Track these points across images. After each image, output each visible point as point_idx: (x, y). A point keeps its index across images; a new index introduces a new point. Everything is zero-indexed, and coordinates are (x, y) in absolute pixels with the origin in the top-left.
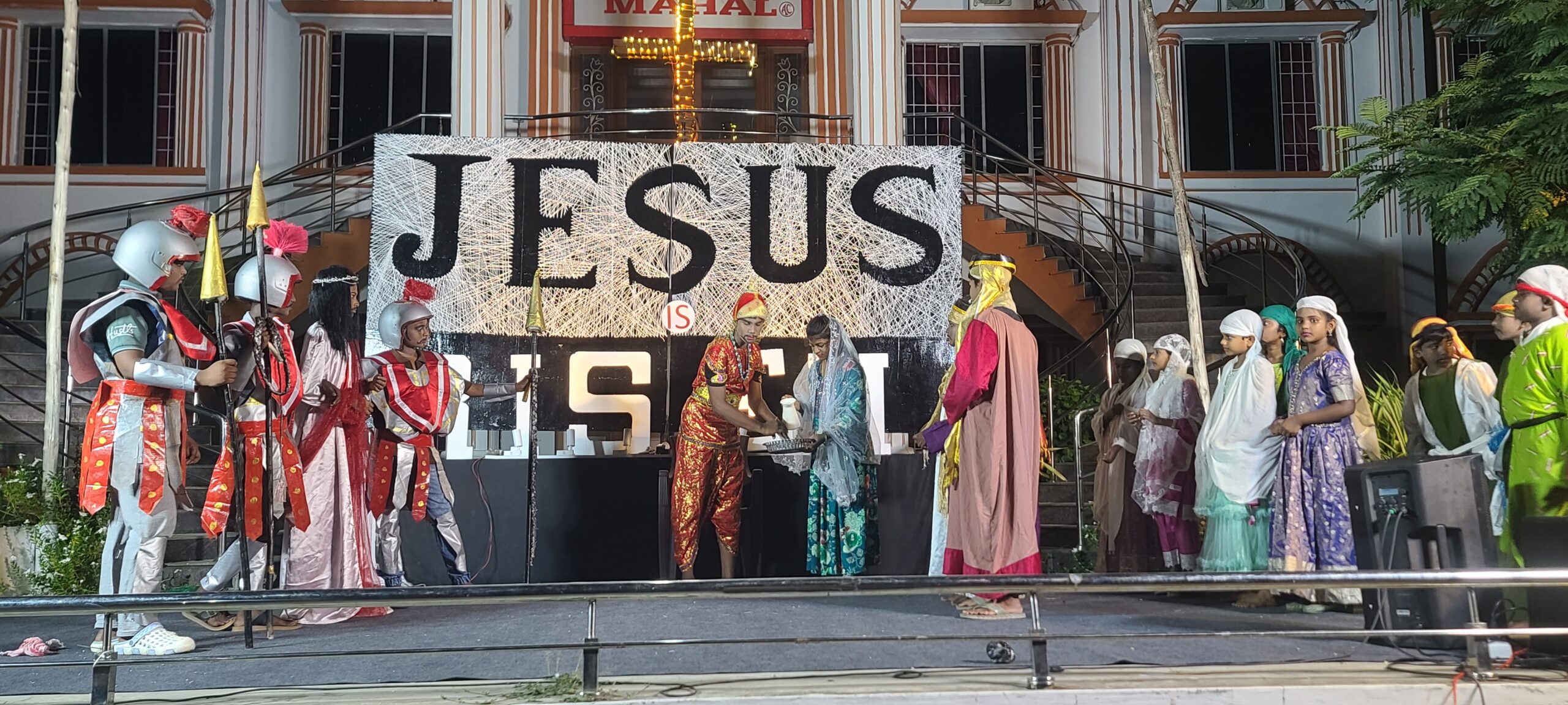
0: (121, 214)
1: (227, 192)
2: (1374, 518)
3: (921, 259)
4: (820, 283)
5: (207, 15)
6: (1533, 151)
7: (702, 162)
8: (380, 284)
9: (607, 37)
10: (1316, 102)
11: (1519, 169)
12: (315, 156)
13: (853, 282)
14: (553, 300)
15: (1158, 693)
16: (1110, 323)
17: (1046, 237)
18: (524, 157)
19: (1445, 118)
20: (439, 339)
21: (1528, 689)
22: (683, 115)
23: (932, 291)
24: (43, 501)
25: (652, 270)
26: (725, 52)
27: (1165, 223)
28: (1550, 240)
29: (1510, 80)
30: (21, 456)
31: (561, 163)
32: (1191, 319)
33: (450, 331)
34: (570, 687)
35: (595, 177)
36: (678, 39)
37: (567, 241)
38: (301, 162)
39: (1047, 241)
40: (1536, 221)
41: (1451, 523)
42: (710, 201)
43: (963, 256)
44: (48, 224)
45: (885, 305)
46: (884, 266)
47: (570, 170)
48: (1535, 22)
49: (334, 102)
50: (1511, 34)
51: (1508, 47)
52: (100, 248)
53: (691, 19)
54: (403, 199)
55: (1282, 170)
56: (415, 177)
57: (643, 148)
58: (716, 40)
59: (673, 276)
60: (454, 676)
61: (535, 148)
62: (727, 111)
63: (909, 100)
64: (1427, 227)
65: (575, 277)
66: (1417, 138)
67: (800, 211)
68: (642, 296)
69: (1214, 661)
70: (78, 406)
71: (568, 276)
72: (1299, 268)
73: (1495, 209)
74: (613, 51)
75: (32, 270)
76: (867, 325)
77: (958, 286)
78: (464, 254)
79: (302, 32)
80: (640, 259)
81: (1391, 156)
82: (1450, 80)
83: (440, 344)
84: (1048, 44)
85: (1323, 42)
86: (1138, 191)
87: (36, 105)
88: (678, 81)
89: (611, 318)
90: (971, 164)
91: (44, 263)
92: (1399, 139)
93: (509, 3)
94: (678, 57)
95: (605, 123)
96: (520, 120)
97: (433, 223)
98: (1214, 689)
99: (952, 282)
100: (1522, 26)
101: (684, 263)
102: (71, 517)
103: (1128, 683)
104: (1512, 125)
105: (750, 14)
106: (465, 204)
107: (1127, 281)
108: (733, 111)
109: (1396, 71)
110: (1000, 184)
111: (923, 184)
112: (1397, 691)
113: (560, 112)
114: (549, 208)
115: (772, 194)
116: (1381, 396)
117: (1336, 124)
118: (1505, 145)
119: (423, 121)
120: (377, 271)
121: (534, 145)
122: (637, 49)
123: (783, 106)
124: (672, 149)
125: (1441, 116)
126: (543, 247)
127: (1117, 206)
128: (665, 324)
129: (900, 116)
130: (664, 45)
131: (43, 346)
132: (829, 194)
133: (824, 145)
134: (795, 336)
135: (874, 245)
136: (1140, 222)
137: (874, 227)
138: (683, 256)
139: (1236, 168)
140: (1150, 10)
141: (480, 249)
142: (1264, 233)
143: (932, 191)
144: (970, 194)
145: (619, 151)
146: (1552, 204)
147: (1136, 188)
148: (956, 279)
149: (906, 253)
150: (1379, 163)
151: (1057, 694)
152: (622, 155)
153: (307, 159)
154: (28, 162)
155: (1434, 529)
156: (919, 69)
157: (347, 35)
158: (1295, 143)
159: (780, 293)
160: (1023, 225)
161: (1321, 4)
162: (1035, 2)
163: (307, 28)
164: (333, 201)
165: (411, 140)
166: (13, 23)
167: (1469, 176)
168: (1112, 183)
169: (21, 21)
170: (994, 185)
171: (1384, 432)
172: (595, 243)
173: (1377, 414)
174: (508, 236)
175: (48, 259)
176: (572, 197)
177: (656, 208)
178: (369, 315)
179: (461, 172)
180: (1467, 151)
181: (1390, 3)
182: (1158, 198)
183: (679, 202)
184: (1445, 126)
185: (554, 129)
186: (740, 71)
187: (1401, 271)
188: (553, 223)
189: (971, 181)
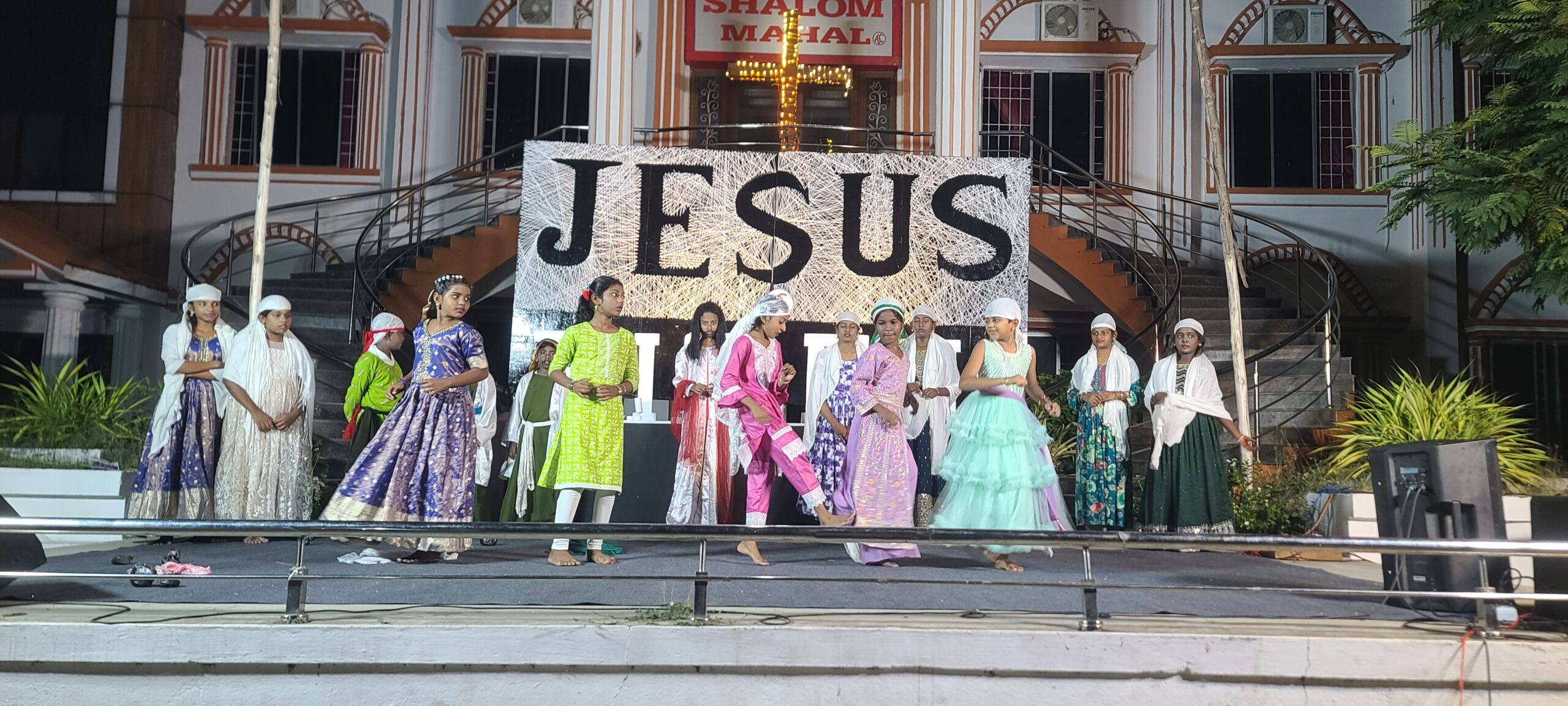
0: (310, 208)
1: (398, 190)
2: (1395, 492)
3: (992, 257)
4: (903, 277)
5: (385, 39)
6: (1551, 172)
7: (803, 169)
8: (526, 269)
9: (723, 61)
10: (1352, 126)
11: (1537, 187)
12: (472, 160)
13: (931, 277)
14: (671, 287)
15: (1194, 638)
16: (1159, 319)
17: (1103, 243)
18: (651, 163)
19: (1471, 143)
21: (1531, 647)
22: (787, 130)
23: (1001, 285)
25: (757, 263)
26: (824, 75)
27: (1211, 232)
29: (1532, 107)
31: (682, 168)
32: (1232, 317)
34: (683, 613)
35: (710, 181)
36: (784, 63)
37: (685, 236)
38: (459, 165)
39: (1104, 246)
40: (1553, 235)
41: (1466, 500)
42: (808, 203)
43: (1029, 259)
44: (252, 214)
45: (959, 297)
46: (959, 263)
47: (689, 174)
48: (1556, 56)
49: (488, 115)
50: (1534, 67)
51: (1530, 79)
52: (292, 236)
53: (796, 46)
54: (547, 197)
55: (1319, 187)
56: (558, 178)
57: (752, 156)
58: (817, 65)
59: (775, 268)
60: (584, 601)
61: (660, 154)
62: (825, 127)
63: (985, 120)
64: (1451, 238)
65: (691, 267)
66: (1445, 158)
67: (887, 213)
68: (748, 286)
71: (685, 267)
72: (1332, 275)
73: (1515, 223)
74: (727, 74)
75: (236, 253)
76: (943, 315)
77: (1024, 282)
78: (597, 245)
79: (463, 54)
80: (747, 253)
81: (1420, 174)
82: (1476, 107)
84: (1110, 72)
85: (1360, 73)
86: (1187, 204)
87: (241, 113)
88: (783, 100)
90: (1038, 177)
91: (248, 247)
92: (1428, 159)
93: (639, 31)
94: (783, 79)
95: (719, 136)
96: (646, 133)
97: (572, 218)
98: (1246, 636)
99: (1019, 278)
100: (1544, 59)
101: (785, 258)
103: (1168, 629)
104: (1533, 148)
105: (847, 42)
106: (599, 203)
107: (1175, 283)
108: (830, 127)
109: (1427, 101)
110: (1063, 195)
111: (995, 191)
112: (1412, 645)
113: (680, 125)
114: (670, 208)
115: (862, 198)
116: (1404, 389)
117: (1370, 143)
118: (1526, 166)
119: (564, 131)
120: (523, 259)
121: (658, 153)
122: (749, 72)
123: (873, 123)
124: (777, 158)
125: (1467, 139)
126: (665, 241)
127: (1168, 216)
129: (976, 133)
130: (772, 68)
131: (246, 316)
132: (912, 198)
133: (909, 156)
135: (950, 244)
136: (1189, 231)
137: (951, 228)
138: (784, 250)
139: (1275, 186)
140: (1203, 41)
141: (611, 242)
142: (1301, 244)
143: (1004, 198)
144: (1036, 203)
145: (732, 159)
147: (1186, 201)
148: (1023, 276)
149: (980, 251)
150: (1409, 180)
151: (1105, 636)
152: (734, 162)
153: (465, 162)
154: (234, 161)
155: (1450, 505)
156: (994, 93)
157: (501, 57)
158: (1331, 164)
159: (867, 285)
160: (1082, 232)
161: (1360, 39)
162: (1100, 35)
163: (467, 50)
164: (486, 199)
165: (555, 146)
166: (224, 43)
167: (1491, 193)
168: (1163, 196)
169: (231, 42)
170: (1058, 196)
171: (1405, 421)
172: (709, 238)
173: (1400, 405)
174: (634, 230)
175: (251, 243)
176: (691, 198)
177: (762, 209)
178: (517, 297)
179: (596, 175)
180: (1492, 171)
181: (1424, 37)
182: (1205, 210)
183: (782, 204)
184: (1471, 149)
185: (676, 140)
186: (836, 92)
187: (1426, 280)
188: (674, 220)
189: (1037, 190)
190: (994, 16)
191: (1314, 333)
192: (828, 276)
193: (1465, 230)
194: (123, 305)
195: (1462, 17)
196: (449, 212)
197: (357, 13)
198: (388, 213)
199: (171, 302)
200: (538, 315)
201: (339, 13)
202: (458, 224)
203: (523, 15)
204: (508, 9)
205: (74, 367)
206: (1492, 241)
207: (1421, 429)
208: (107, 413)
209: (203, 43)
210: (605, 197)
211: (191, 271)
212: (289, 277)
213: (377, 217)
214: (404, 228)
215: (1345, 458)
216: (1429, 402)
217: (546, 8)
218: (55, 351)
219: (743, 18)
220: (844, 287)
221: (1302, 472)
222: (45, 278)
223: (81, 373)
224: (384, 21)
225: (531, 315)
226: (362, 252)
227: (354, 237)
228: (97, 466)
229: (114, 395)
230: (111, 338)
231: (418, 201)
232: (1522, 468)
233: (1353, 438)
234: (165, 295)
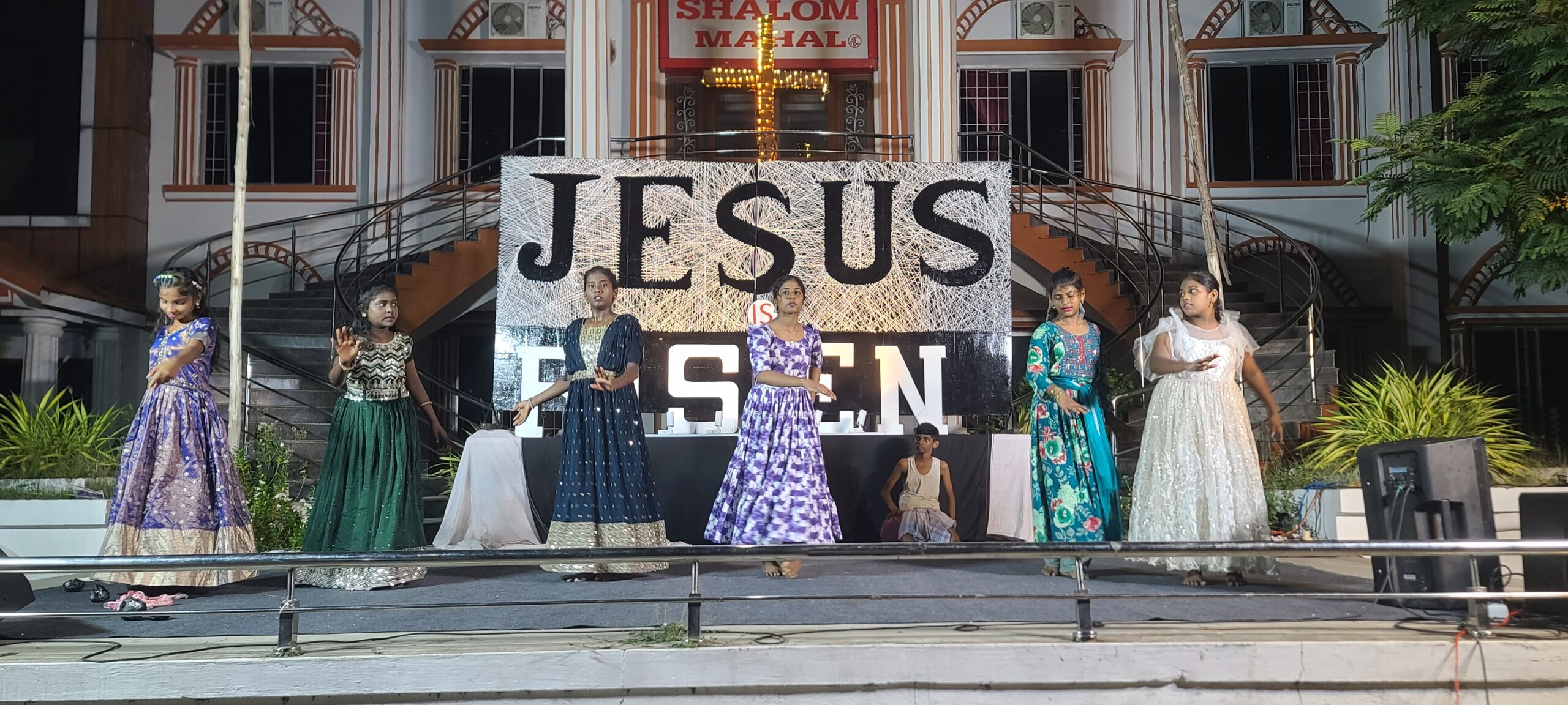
0: (287, 227)
1: (375, 207)
2: (1384, 493)
3: (974, 262)
4: (885, 284)
5: (357, 54)
6: (1531, 161)
7: (783, 178)
8: (507, 286)
9: (699, 68)
10: (1330, 117)
11: (1518, 177)
12: (448, 175)
13: (914, 283)
14: (654, 299)
15: (1188, 646)
16: (1142, 318)
17: (1086, 243)
18: (629, 175)
19: (1450, 132)
20: (557, 334)
21: (1522, 646)
22: (765, 136)
23: (984, 290)
25: (739, 273)
26: (801, 79)
27: (1192, 228)
28: (1546, 243)
29: (1511, 96)
31: (661, 180)
34: (677, 635)
35: (690, 192)
36: (760, 69)
37: (666, 248)
38: (436, 180)
39: (1086, 245)
40: (1533, 225)
41: (1455, 497)
42: (789, 213)
43: (1012, 260)
44: (229, 234)
45: (942, 303)
46: (942, 269)
47: (669, 186)
48: (1535, 44)
49: (463, 128)
50: (1512, 55)
51: (1508, 67)
52: (270, 255)
53: (771, 51)
54: (526, 213)
55: (1298, 179)
56: (536, 194)
57: (732, 165)
58: (793, 70)
59: (758, 278)
60: (577, 624)
61: (638, 167)
62: (803, 132)
63: (963, 121)
64: (1432, 230)
65: (673, 279)
66: (1425, 150)
67: (868, 221)
68: (731, 296)
69: (1238, 618)
70: (255, 390)
71: (667, 279)
72: (1314, 268)
73: (1496, 214)
74: (703, 81)
75: (215, 273)
76: (927, 321)
77: (1008, 286)
78: (578, 260)
79: (436, 67)
80: (729, 264)
81: (1399, 167)
82: (1454, 97)
84: (1087, 69)
85: (1338, 63)
86: (1168, 200)
87: (214, 133)
88: (760, 106)
89: (704, 315)
90: (1018, 177)
91: (226, 269)
92: (1408, 150)
93: (614, 40)
94: (759, 85)
95: (696, 143)
96: (623, 142)
97: (552, 234)
98: (1239, 642)
99: (1002, 281)
100: (1522, 47)
101: (767, 268)
103: (1162, 637)
104: (1513, 137)
105: (822, 46)
106: (579, 217)
107: (1158, 279)
108: (808, 132)
109: (1405, 89)
110: (1044, 194)
111: (976, 196)
112: (1405, 647)
113: (657, 135)
114: (650, 220)
115: (843, 206)
116: (1389, 383)
117: (1349, 137)
118: (1506, 156)
119: (540, 144)
120: (505, 275)
121: (637, 165)
122: (725, 79)
123: (851, 127)
124: (756, 168)
125: (1446, 130)
126: (646, 254)
127: (1149, 213)
128: (751, 320)
129: (955, 135)
130: (748, 74)
132: (893, 205)
133: (890, 162)
134: (864, 330)
135: (933, 250)
136: (1169, 227)
137: (933, 234)
138: (766, 260)
139: (1255, 179)
140: (1181, 39)
141: (593, 256)
142: (1282, 237)
143: (984, 202)
144: (1016, 203)
145: (711, 170)
146: (1548, 210)
147: (1165, 197)
148: (1006, 280)
149: (962, 257)
150: (1389, 172)
151: (1100, 646)
152: (713, 173)
153: (441, 178)
154: (208, 181)
155: (1439, 504)
156: (972, 93)
157: (475, 69)
158: (1310, 155)
159: (851, 293)
160: (1064, 230)
161: (1336, 29)
162: (1076, 31)
163: (441, 63)
164: (464, 213)
165: (532, 160)
166: (193, 62)
167: (1472, 184)
168: (1144, 192)
169: (201, 60)
170: (1039, 195)
171: (1391, 415)
172: (690, 249)
173: (1385, 399)
174: (615, 244)
175: (229, 263)
176: (671, 210)
177: (743, 218)
178: (499, 313)
179: (575, 189)
180: (1472, 161)
181: (1400, 27)
182: (1186, 206)
183: (763, 214)
184: (1449, 139)
185: (653, 150)
186: (813, 96)
187: (1407, 269)
188: (654, 233)
189: (1017, 191)
190: (969, 15)
191: (1297, 327)
193: (1445, 222)
194: (101, 328)
195: (1439, 8)
196: (428, 227)
197: (327, 28)
198: (366, 229)
200: (521, 331)
201: (308, 29)
202: (438, 239)
203: (495, 26)
204: (480, 20)
205: (55, 397)
206: (1473, 231)
207: (1406, 421)
208: (90, 441)
209: (172, 63)
212: (268, 297)
213: (354, 235)
214: (382, 245)
215: (1331, 453)
216: (1414, 394)
217: (518, 19)
218: (34, 377)
219: (718, 24)
220: (827, 295)
221: (1289, 469)
222: (23, 305)
223: (62, 402)
224: (355, 36)
225: (513, 331)
226: (342, 268)
227: (333, 255)
228: (82, 495)
229: (96, 423)
230: (91, 361)
231: (396, 217)
232: (1507, 459)
233: (1338, 433)
234: (144, 317)
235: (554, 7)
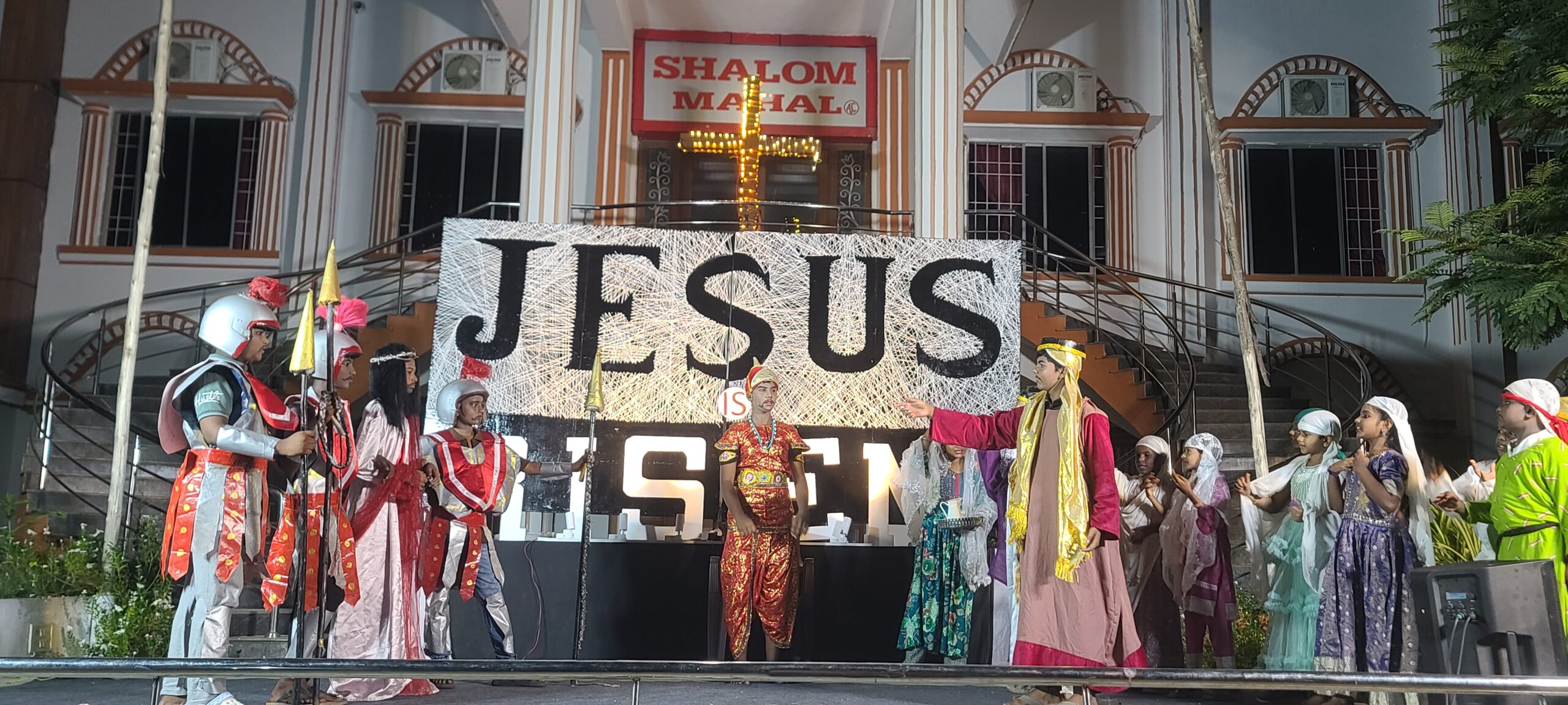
0: (196, 295)
1: (299, 275)
3: (978, 351)
4: (877, 373)
5: (290, 106)
7: (763, 251)
8: (442, 364)
9: (675, 131)
10: (1382, 205)
12: (386, 240)
13: (910, 373)
14: (611, 384)
16: (1172, 423)
17: (1105, 337)
18: (589, 243)
19: (1514, 226)
20: (497, 420)
22: (747, 208)
23: (989, 383)
24: (101, 571)
25: (710, 356)
26: (789, 147)
27: (1228, 325)
30: (83, 526)
31: (624, 250)
32: (1253, 419)
33: (508, 413)
35: (657, 264)
36: (744, 134)
37: (627, 326)
38: (372, 246)
39: (1107, 339)
41: (1521, 630)
42: (769, 290)
43: (1022, 351)
44: (125, 302)
45: (941, 396)
46: (941, 358)
47: (633, 256)
49: (406, 190)
52: (175, 326)
53: (757, 115)
54: (469, 282)
56: (482, 260)
57: (705, 236)
58: (781, 136)
59: (731, 363)
61: (599, 234)
62: (790, 204)
63: (971, 198)
64: (1496, 333)
65: (634, 361)
66: (1485, 243)
67: (859, 301)
68: (699, 382)
70: (143, 480)
71: (627, 361)
72: (1365, 372)
74: (679, 145)
75: (107, 347)
77: (1016, 379)
78: (525, 337)
79: (379, 122)
80: (699, 346)
81: (1458, 261)
82: (1518, 186)
83: (498, 426)
84: (1110, 146)
85: (1388, 149)
86: (1201, 293)
87: (122, 188)
88: (743, 174)
89: (667, 403)
90: (1032, 262)
91: (120, 340)
92: (1465, 244)
93: (581, 98)
94: (743, 152)
95: (670, 214)
96: (586, 210)
97: (497, 306)
99: (1010, 375)
101: (742, 350)
102: (128, 588)
105: (815, 111)
106: (529, 287)
107: (1189, 381)
108: (796, 204)
109: (1463, 179)
110: (1061, 281)
111: (981, 277)
113: (626, 202)
114: (610, 294)
115: (831, 284)
117: (1402, 228)
119: (493, 208)
120: (440, 351)
121: (598, 232)
122: (704, 143)
123: (846, 201)
124: (733, 238)
125: (1510, 222)
126: (603, 331)
127: (1179, 306)
128: (722, 411)
129: (961, 212)
130: (730, 139)
131: (113, 418)
132: (887, 285)
133: (885, 238)
134: (851, 425)
135: (931, 337)
136: (1203, 323)
137: (931, 318)
138: (741, 342)
139: (1299, 272)
140: (1212, 112)
141: (542, 332)
142: (1329, 338)
143: (991, 284)
144: (1030, 291)
145: (682, 239)
147: (1199, 289)
148: (1014, 373)
149: (967, 345)
150: (1446, 267)
152: (684, 243)
153: (378, 243)
154: (110, 242)
155: (1504, 636)
156: (981, 168)
157: (422, 126)
158: (1360, 249)
159: (837, 382)
160: (1082, 322)
161: (1386, 112)
162: (1098, 105)
163: (384, 118)
164: (401, 285)
165: (479, 224)
166: (105, 110)
167: (1537, 282)
168: (1174, 283)
169: (113, 108)
170: (1055, 283)
172: (655, 328)
174: (569, 319)
176: (634, 283)
177: (716, 295)
179: (526, 257)
180: (1536, 257)
181: (1456, 111)
182: (1221, 300)
183: (739, 289)
184: (1514, 232)
185: (620, 218)
186: (804, 166)
187: (1471, 379)
188: (614, 308)
189: (1031, 278)
190: (979, 84)
192: (791, 371)
193: (1510, 324)
195: (1496, 89)
197: (259, 76)
199: (29, 403)
201: (238, 76)
203: (448, 80)
204: (432, 72)
206: (1541, 336)
209: (80, 109)
210: (536, 282)
211: (53, 368)
217: (475, 72)
219: (698, 85)
220: (811, 384)
224: (290, 85)
234: (22, 394)
235: (516, 60)
